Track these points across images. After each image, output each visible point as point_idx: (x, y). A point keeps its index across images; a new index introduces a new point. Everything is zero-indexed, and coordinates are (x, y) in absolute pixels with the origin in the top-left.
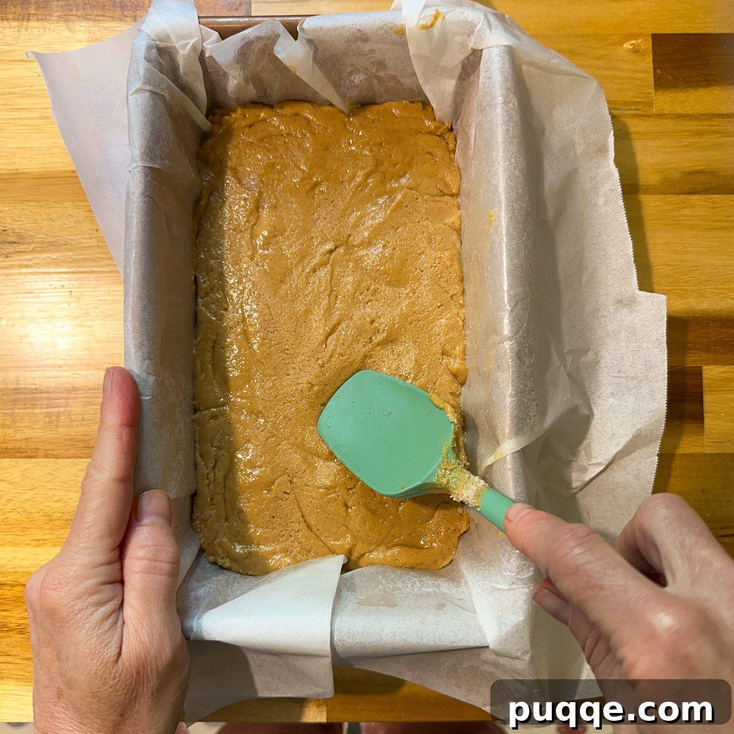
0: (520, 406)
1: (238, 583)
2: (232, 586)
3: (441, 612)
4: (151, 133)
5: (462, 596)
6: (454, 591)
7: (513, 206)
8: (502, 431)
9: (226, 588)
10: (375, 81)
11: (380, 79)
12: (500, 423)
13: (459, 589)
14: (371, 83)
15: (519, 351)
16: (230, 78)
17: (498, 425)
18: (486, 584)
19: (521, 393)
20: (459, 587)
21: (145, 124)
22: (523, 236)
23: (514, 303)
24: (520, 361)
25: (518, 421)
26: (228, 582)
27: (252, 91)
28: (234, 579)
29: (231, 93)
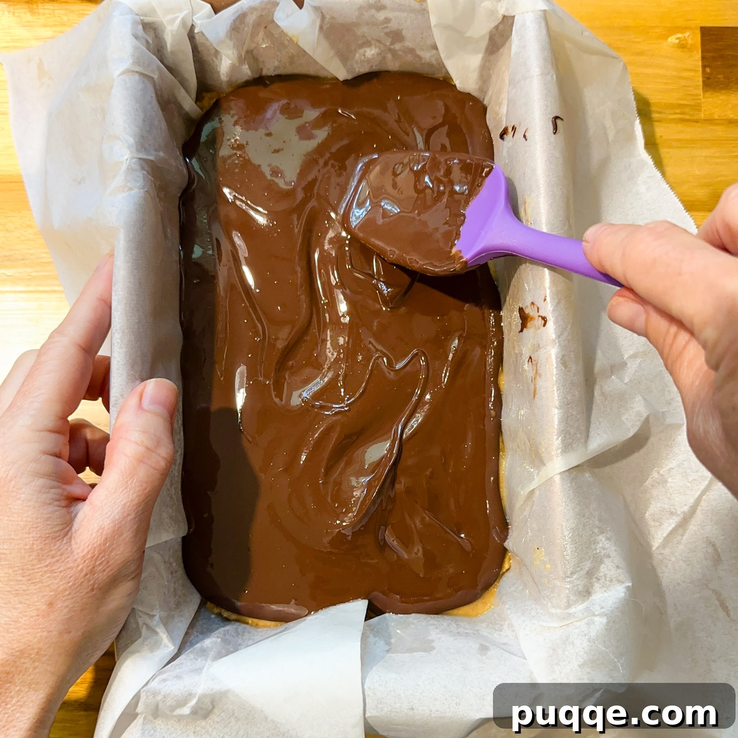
0: (567, 420)
1: (249, 633)
2: (243, 635)
3: (484, 658)
4: (144, 121)
5: (505, 641)
6: (496, 635)
7: (553, 191)
8: (547, 448)
9: (237, 639)
10: (389, 56)
11: (394, 53)
12: (544, 440)
13: (501, 633)
14: (384, 58)
15: (563, 356)
16: (224, 57)
17: (543, 442)
18: (534, 624)
19: (568, 404)
20: (501, 631)
21: (137, 110)
22: (565, 226)
23: (557, 301)
24: (566, 367)
25: (565, 437)
26: (237, 631)
27: (246, 72)
28: (244, 628)
29: (223, 75)
